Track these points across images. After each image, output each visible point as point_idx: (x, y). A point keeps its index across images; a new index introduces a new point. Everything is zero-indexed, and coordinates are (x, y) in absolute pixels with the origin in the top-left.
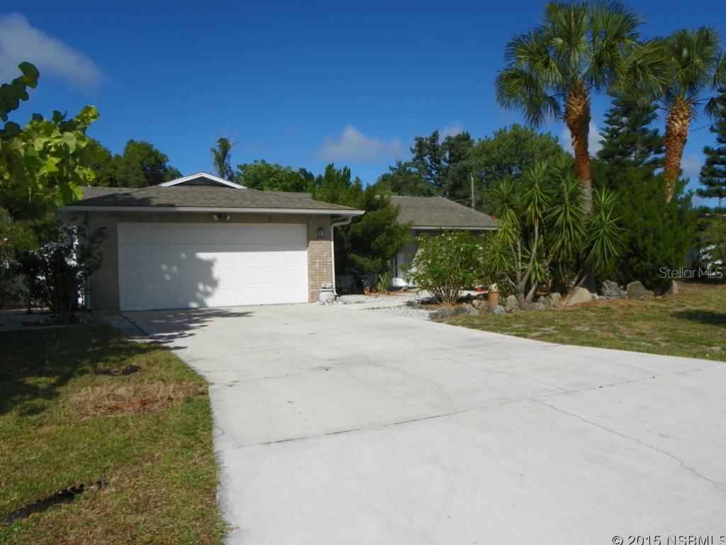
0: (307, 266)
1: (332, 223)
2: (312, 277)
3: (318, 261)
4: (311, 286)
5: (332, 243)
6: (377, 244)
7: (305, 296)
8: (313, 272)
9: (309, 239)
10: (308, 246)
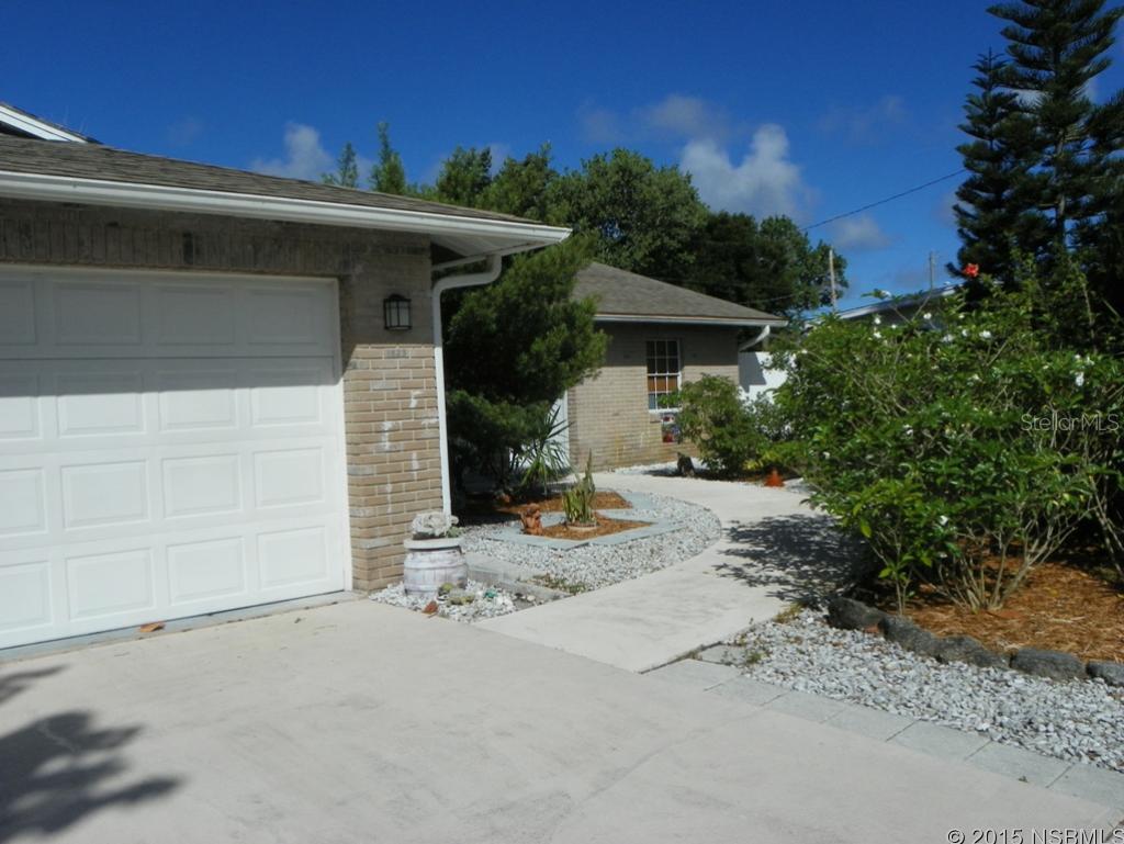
0: (343, 447)
1: (437, 277)
2: (364, 489)
3: (388, 425)
4: (363, 529)
5: (438, 352)
6: (537, 357)
7: (338, 566)
8: (368, 469)
9: (350, 336)
10: (346, 364)
